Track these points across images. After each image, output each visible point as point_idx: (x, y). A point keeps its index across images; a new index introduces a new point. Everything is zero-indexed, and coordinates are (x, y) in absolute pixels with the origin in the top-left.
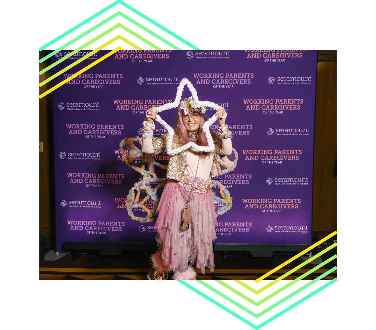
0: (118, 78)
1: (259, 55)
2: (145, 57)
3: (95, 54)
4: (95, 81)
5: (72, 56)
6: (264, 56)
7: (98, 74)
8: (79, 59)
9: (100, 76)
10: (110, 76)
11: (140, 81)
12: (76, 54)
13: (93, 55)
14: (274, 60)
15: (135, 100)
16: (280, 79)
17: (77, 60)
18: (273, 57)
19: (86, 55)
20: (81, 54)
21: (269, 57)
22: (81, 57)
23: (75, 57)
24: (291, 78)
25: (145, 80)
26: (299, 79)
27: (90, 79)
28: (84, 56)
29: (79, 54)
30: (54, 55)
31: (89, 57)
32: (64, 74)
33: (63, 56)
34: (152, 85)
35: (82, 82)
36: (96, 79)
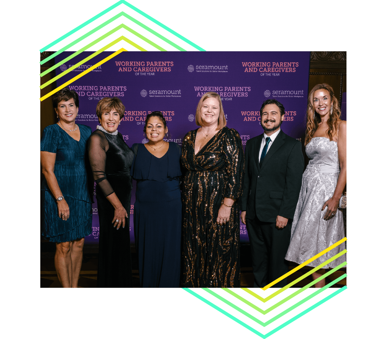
0: (122, 90)
1: (256, 70)
2: (148, 70)
3: (99, 66)
4: (100, 93)
5: (77, 69)
6: (261, 71)
7: (102, 87)
8: (83, 71)
9: (104, 89)
10: (115, 88)
11: (144, 93)
12: (81, 66)
13: (97, 68)
14: (269, 75)
15: (139, 112)
16: (275, 92)
17: (81, 72)
18: (268, 71)
19: (91, 68)
20: (85, 67)
21: (265, 71)
22: (86, 69)
23: (80, 69)
24: (285, 91)
25: (148, 92)
26: (292, 93)
27: (94, 91)
28: (88, 68)
29: (83, 67)
30: (59, 67)
31: (94, 70)
32: (70, 86)
33: (68, 68)
34: (155, 97)
35: (87, 95)
36: (101, 91)
